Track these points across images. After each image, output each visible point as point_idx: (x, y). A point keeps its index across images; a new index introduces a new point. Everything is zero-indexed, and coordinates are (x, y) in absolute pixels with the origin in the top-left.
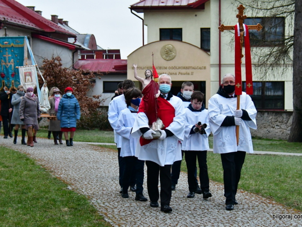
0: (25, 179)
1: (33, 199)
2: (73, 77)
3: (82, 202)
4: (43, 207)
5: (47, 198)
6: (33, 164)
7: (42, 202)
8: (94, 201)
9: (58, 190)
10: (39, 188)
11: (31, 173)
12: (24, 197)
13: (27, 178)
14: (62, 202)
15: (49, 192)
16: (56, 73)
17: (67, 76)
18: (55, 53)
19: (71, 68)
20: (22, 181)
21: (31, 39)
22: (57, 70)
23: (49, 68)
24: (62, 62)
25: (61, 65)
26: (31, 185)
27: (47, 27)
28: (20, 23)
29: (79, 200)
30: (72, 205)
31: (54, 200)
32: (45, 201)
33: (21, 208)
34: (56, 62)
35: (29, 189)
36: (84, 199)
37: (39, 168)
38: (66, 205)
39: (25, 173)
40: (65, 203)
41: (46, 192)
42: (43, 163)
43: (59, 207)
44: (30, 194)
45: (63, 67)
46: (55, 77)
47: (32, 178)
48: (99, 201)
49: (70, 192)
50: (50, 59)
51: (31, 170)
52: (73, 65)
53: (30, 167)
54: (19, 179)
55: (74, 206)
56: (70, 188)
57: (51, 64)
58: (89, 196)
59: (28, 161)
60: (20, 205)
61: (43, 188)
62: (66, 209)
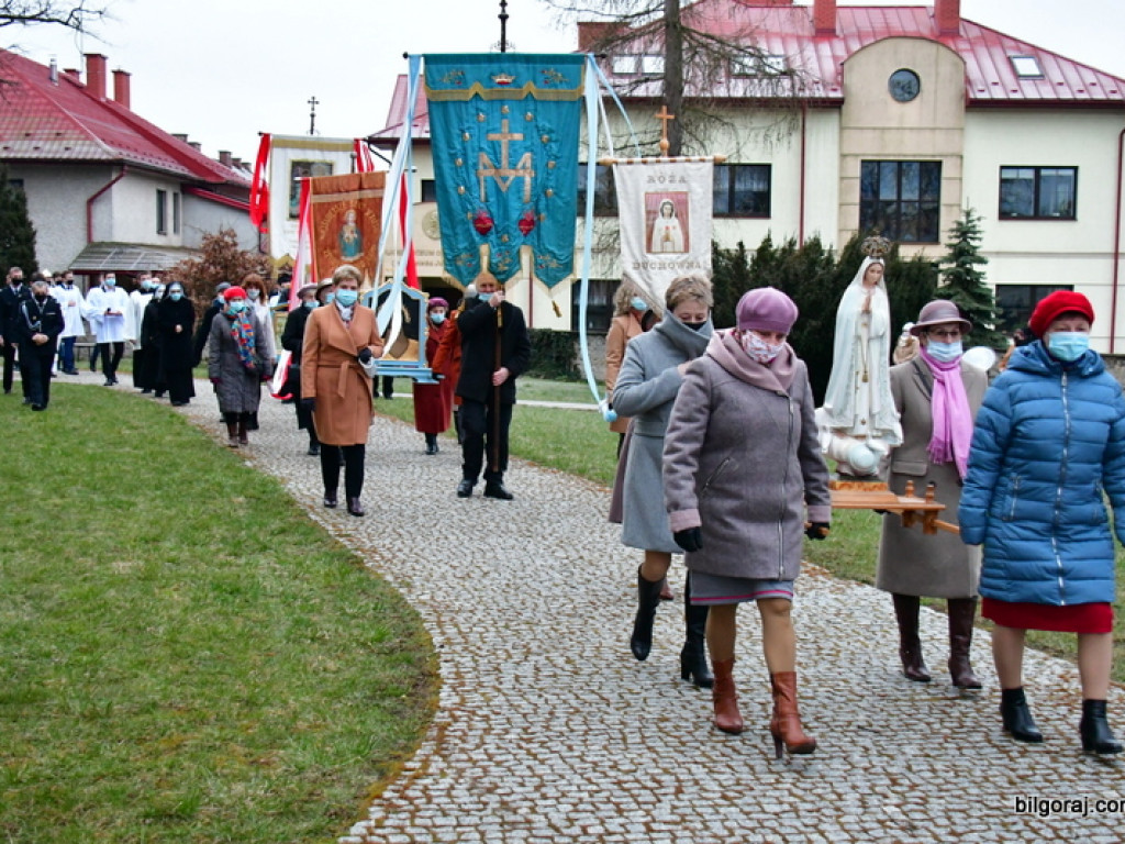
0: (168, 449)
1: (182, 483)
2: (259, 268)
3: (271, 487)
4: (201, 495)
5: (207, 481)
6: (183, 423)
7: (197, 488)
8: (291, 486)
9: (227, 467)
10: (192, 464)
11: (179, 439)
12: (165, 478)
13: (171, 448)
14: (234, 487)
15: (212, 470)
16: (226, 260)
17: (248, 266)
18: (225, 222)
19: (256, 250)
20: (162, 453)
21: (180, 196)
22: (228, 254)
23: (214, 250)
24: (237, 240)
25: (235, 244)
26: (178, 460)
27: (210, 173)
28: (160, 165)
29: (264, 484)
30: (251, 491)
31: (219, 484)
32: (203, 485)
33: (161, 496)
34: (227, 239)
35: (175, 465)
36: (274, 482)
37: (194, 431)
38: (241, 493)
39: (168, 438)
40: (239, 489)
41: (206, 472)
42: (202, 422)
43: (228, 496)
44: (177, 475)
45: (240, 249)
46: (225, 267)
47: (181, 446)
48: (300, 486)
49: (249, 471)
50: (215, 234)
51: (179, 434)
52: (260, 246)
53: (177, 427)
54: (157, 449)
55: (256, 493)
56: (248, 464)
57: (217, 242)
58: (283, 479)
59: (175, 419)
60: (158, 493)
61: (200, 464)
62: (241, 499)
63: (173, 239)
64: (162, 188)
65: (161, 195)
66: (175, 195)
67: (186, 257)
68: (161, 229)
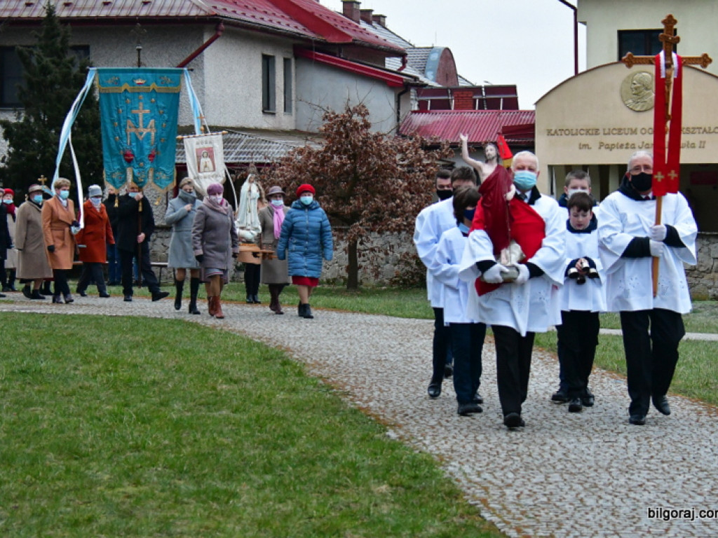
0: (280, 413)
1: (301, 462)
2: (398, 157)
3: (425, 471)
4: (326, 482)
5: (335, 460)
6: (300, 374)
7: (322, 472)
8: (453, 467)
9: (362, 439)
10: (314, 435)
11: (294, 397)
12: (277, 456)
13: (285, 410)
14: (373, 469)
15: (341, 444)
16: (355, 146)
17: (384, 154)
18: (353, 95)
19: (393, 134)
20: (271, 418)
21: (293, 60)
22: (357, 138)
23: (339, 133)
24: (370, 119)
25: (367, 126)
26: (294, 428)
27: (333, 30)
28: (266, 22)
29: (415, 465)
30: (397, 477)
31: (353, 465)
32: (330, 467)
33: (273, 484)
34: (356, 118)
35: (290, 437)
36: (430, 463)
37: (315, 385)
38: (381, 480)
39: (281, 396)
40: (380, 473)
41: (333, 446)
42: (325, 372)
43: (365, 481)
44: (293, 451)
45: (372, 131)
46: (354, 157)
47: (298, 408)
48: (467, 468)
49: (393, 446)
50: (340, 111)
51: (294, 390)
52: (398, 127)
53: (292, 380)
54: (266, 411)
55: (406, 481)
56: (392, 434)
57: (342, 123)
58: (441, 457)
59: (288, 368)
60: (269, 477)
61: (325, 435)
62: (384, 488)
63: (284, 120)
64: (269, 52)
65: (268, 62)
66: (286, 61)
67: (301, 145)
68: (268, 108)
